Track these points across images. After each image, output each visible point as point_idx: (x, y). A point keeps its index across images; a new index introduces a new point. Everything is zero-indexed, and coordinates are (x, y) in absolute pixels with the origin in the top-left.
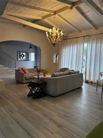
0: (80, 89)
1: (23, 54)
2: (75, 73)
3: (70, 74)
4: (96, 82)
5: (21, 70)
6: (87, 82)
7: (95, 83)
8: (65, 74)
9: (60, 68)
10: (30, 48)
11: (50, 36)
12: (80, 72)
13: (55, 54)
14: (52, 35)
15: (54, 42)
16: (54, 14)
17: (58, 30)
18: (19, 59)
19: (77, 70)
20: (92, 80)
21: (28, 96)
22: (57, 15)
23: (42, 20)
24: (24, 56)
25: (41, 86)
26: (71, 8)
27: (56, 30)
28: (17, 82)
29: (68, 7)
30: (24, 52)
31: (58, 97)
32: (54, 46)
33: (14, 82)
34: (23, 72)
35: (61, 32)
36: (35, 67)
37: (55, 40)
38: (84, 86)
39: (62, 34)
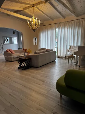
0: (54, 62)
2: (50, 51)
3: (47, 51)
4: (65, 56)
5: (9, 51)
6: (59, 57)
7: (64, 58)
8: (44, 52)
9: (39, 49)
10: (13, 33)
11: (31, 24)
12: (54, 50)
13: (34, 38)
14: (32, 23)
15: (34, 29)
16: (33, 7)
17: (36, 19)
19: (51, 49)
20: (62, 55)
21: (18, 68)
22: (35, 7)
23: (23, 10)
24: (8, 40)
25: (27, 61)
26: (46, 3)
27: (35, 19)
28: (7, 61)
29: (43, 2)
30: (8, 37)
31: (39, 68)
32: (34, 32)
33: (4, 61)
35: (39, 21)
36: (19, 49)
37: (34, 26)
38: (57, 60)
39: (40, 22)
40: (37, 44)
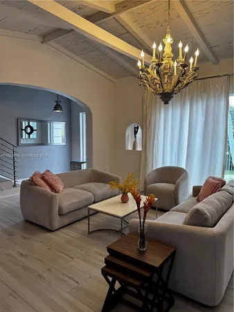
1: (29, 126)
5: (42, 182)
10: (56, 108)
13: (129, 125)
18: (22, 142)
23: (114, 13)
24: (32, 130)
28: (28, 221)
30: (33, 120)
34: (49, 190)
36: (72, 163)
40: (139, 148)
